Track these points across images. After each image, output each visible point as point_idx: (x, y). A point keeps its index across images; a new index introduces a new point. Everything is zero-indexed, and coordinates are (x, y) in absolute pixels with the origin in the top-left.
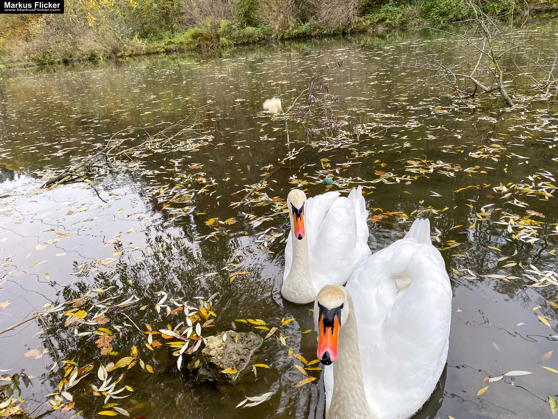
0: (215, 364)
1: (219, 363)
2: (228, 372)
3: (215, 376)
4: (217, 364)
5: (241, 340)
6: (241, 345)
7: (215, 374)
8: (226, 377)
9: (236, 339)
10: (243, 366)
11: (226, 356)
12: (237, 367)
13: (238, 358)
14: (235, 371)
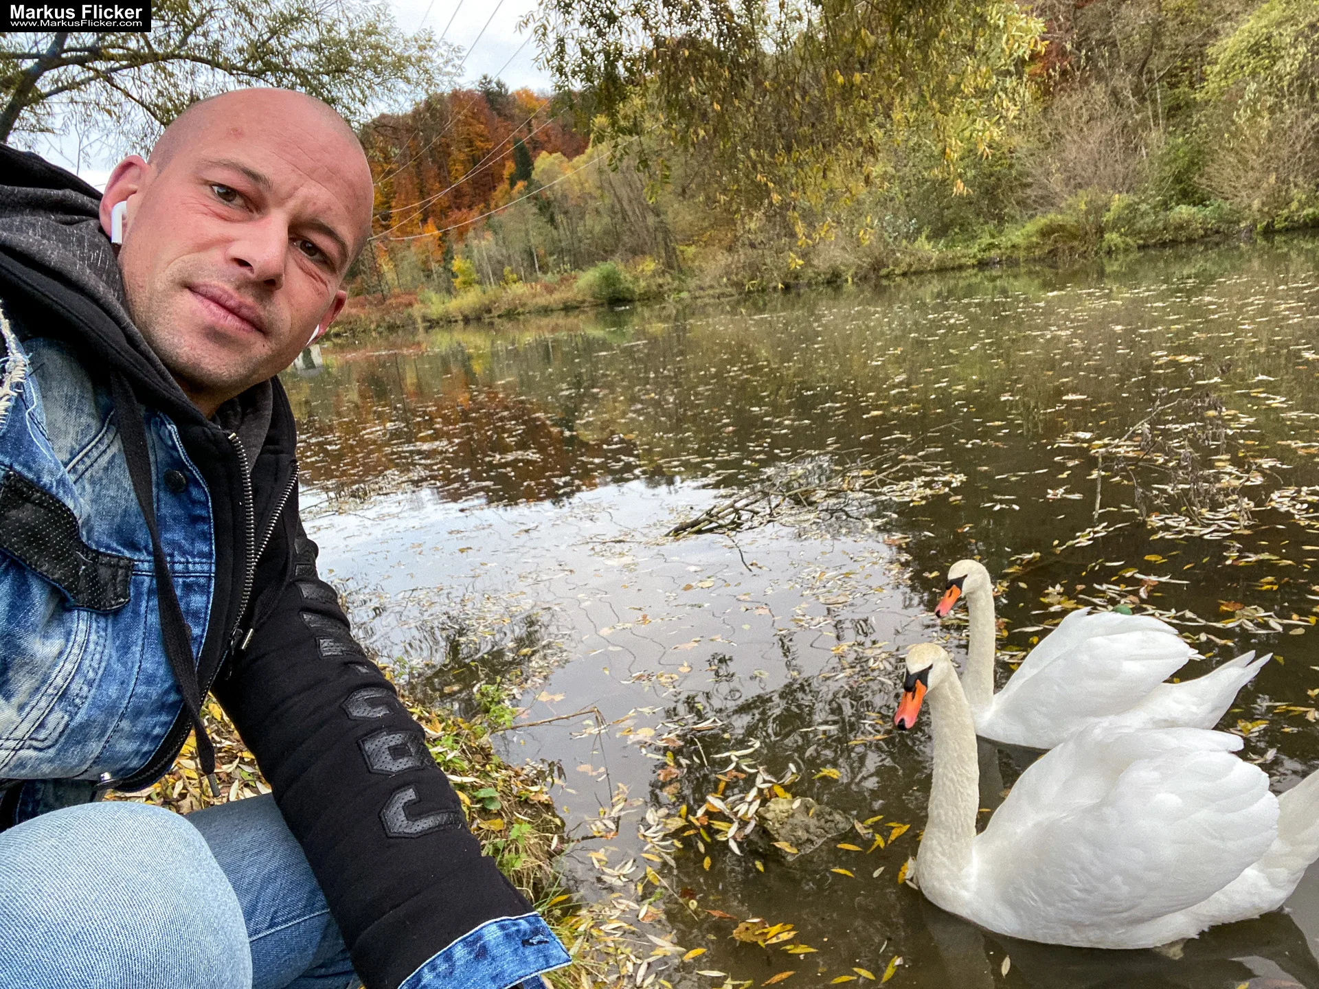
0: (768, 831)
1: (775, 832)
2: (783, 848)
3: (767, 847)
4: (771, 832)
5: (819, 815)
8: (780, 853)
9: (812, 812)
10: (809, 849)
11: (788, 827)
12: (798, 844)
13: (805, 836)
14: (794, 851)
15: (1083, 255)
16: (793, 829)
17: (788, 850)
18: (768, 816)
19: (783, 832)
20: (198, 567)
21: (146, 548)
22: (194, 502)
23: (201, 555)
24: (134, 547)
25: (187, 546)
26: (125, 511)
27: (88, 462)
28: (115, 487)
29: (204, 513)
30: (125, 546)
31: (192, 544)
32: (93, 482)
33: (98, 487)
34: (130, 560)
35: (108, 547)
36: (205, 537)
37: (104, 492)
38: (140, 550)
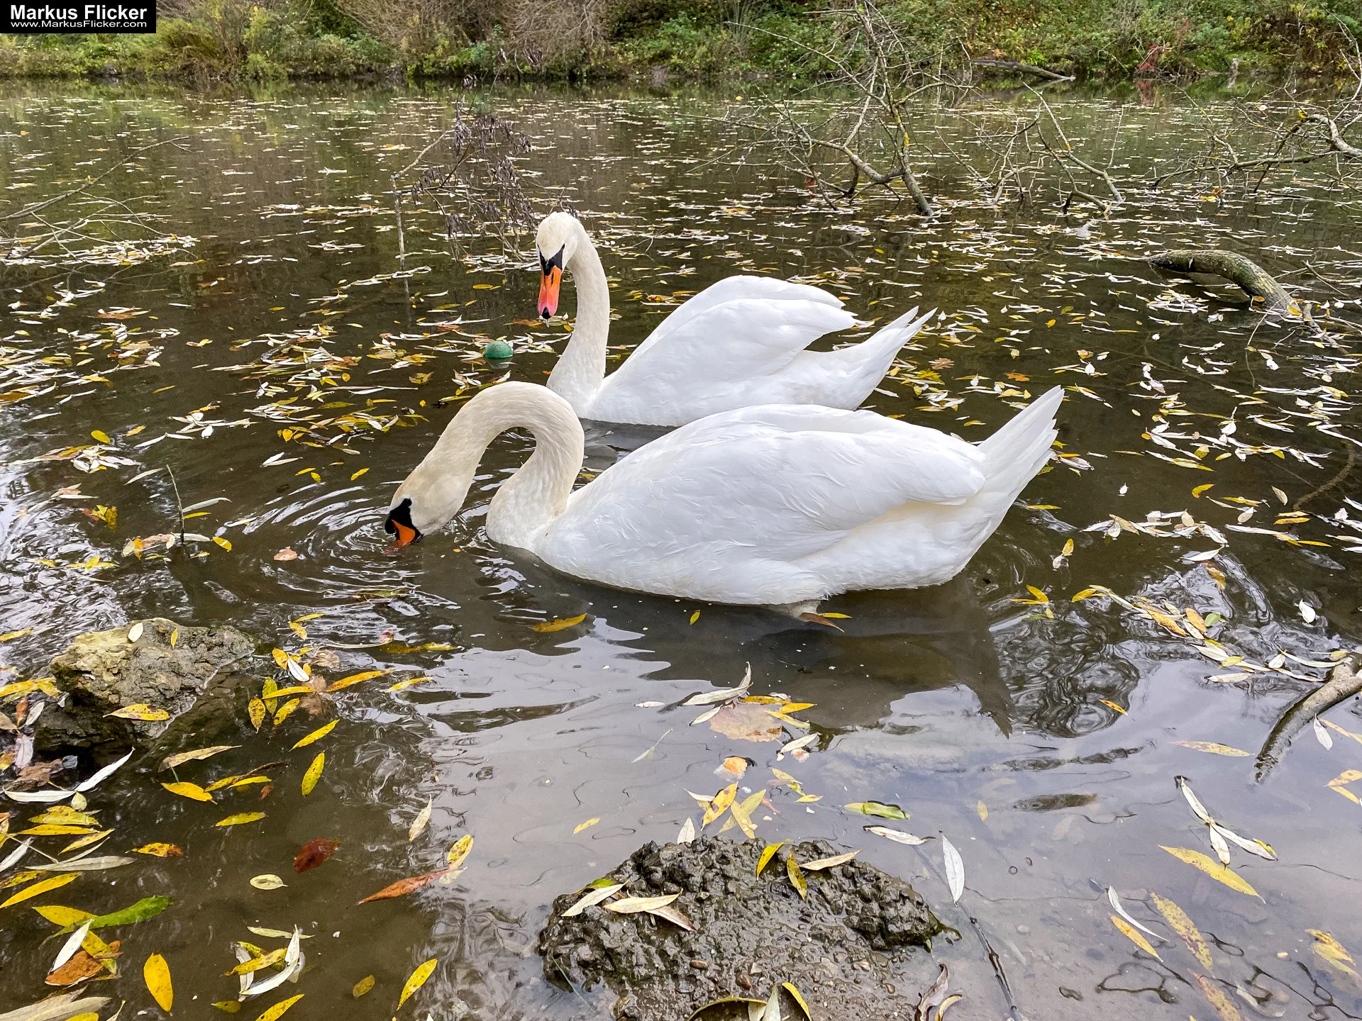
0: (91, 695)
1: (107, 692)
2: (136, 716)
3: (92, 731)
4: (98, 694)
6: (187, 652)
7: (94, 725)
8: (129, 729)
9: (174, 639)
10: (189, 704)
11: (135, 676)
15: (226, 78)
16: (146, 678)
17: (144, 717)
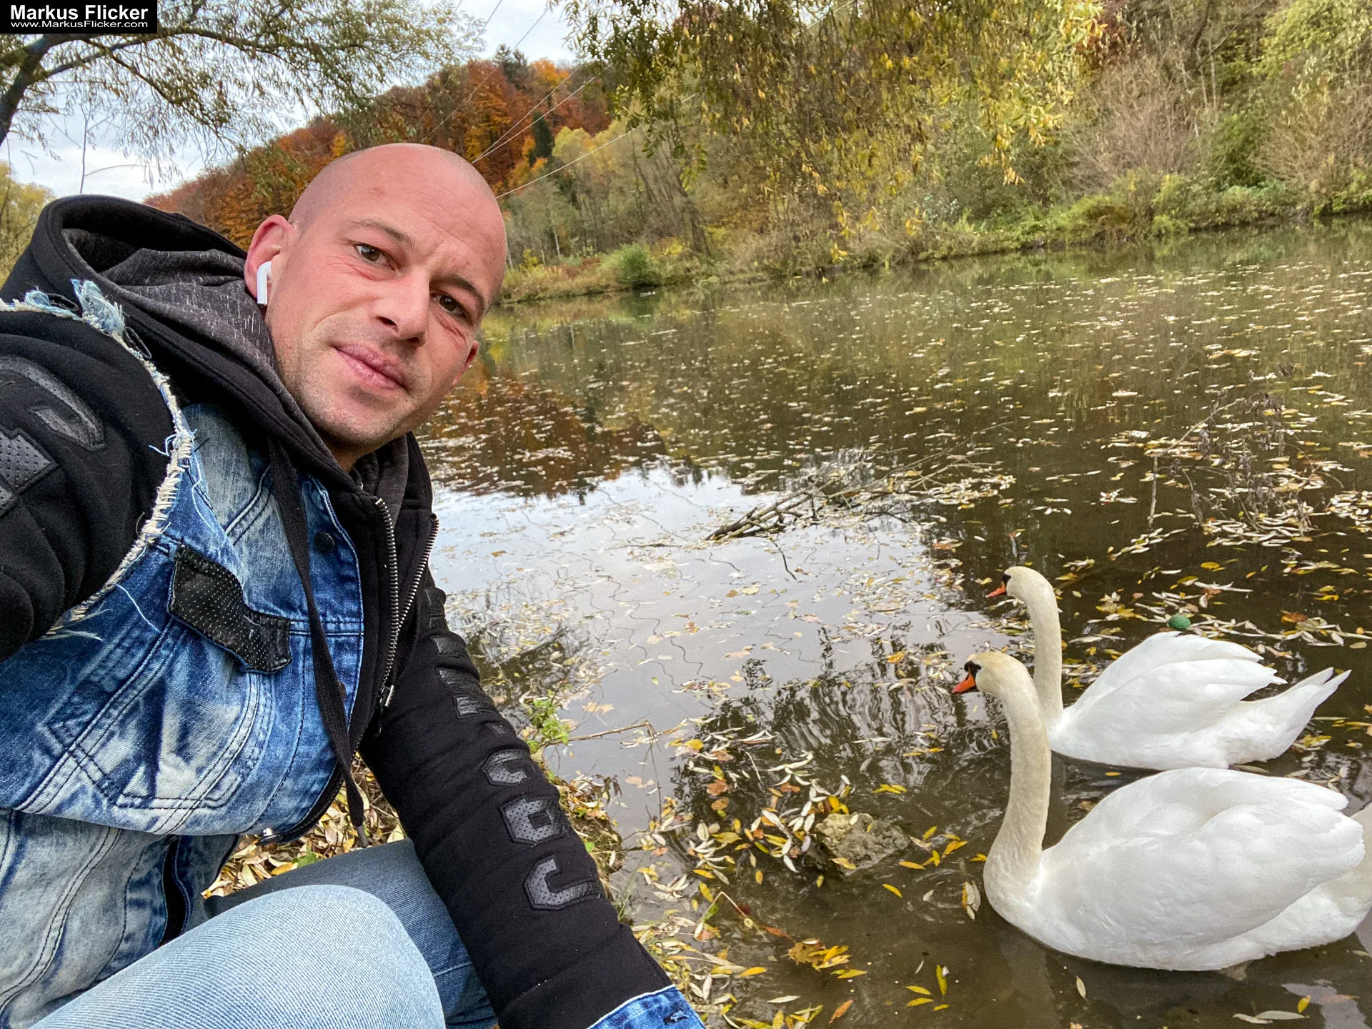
0: (827, 847)
1: (833, 848)
2: (842, 864)
4: (830, 848)
5: (877, 831)
6: (873, 837)
9: (869, 828)
10: (866, 865)
11: (846, 844)
12: (857, 861)
13: (863, 852)
14: (852, 867)
15: (1132, 238)
16: (851, 846)
17: (846, 866)
18: (827, 832)
19: (841, 848)
20: (349, 627)
21: (301, 607)
22: (342, 563)
23: (351, 614)
24: (289, 607)
25: (337, 606)
26: (281, 572)
27: (245, 524)
28: (269, 548)
29: (352, 573)
30: (281, 607)
31: (341, 603)
32: (250, 545)
33: (254, 550)
34: (288, 620)
35: (266, 608)
36: (353, 596)
37: (260, 553)
38: (295, 611)
